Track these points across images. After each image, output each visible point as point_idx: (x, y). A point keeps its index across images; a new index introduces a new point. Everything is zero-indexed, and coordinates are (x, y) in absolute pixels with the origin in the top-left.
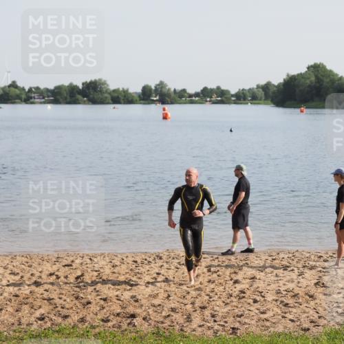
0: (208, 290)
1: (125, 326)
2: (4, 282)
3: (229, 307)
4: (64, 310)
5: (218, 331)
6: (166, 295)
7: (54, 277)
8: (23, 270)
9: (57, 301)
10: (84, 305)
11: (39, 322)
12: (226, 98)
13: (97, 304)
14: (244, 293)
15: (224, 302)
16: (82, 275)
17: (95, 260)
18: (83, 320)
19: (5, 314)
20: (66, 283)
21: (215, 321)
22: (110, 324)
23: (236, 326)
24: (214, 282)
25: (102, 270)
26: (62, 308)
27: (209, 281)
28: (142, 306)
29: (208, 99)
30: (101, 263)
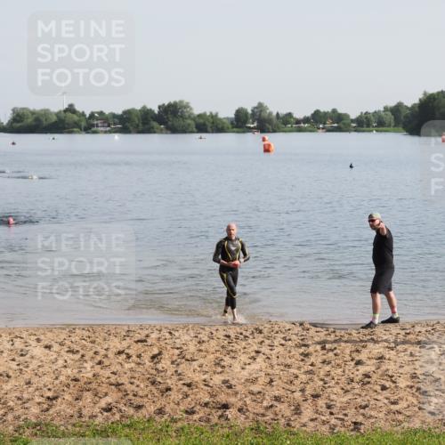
0: (322, 373)
1: (215, 419)
2: (61, 362)
3: (350, 396)
4: (138, 399)
5: (335, 426)
6: (268, 380)
7: (124, 356)
8: (84, 347)
9: (128, 387)
10: (161, 392)
11: (105, 414)
12: (344, 124)
13: (179, 391)
14: (369, 377)
15: (343, 389)
16: (160, 353)
17: (177, 334)
18: (160, 412)
19: (62, 403)
20: (139, 364)
21: (331, 414)
22: (196, 417)
23: (359, 420)
24: (329, 363)
25: (185, 348)
26: (135, 395)
27: (324, 362)
28: (237, 393)
29: (321, 126)
30: (184, 337)
